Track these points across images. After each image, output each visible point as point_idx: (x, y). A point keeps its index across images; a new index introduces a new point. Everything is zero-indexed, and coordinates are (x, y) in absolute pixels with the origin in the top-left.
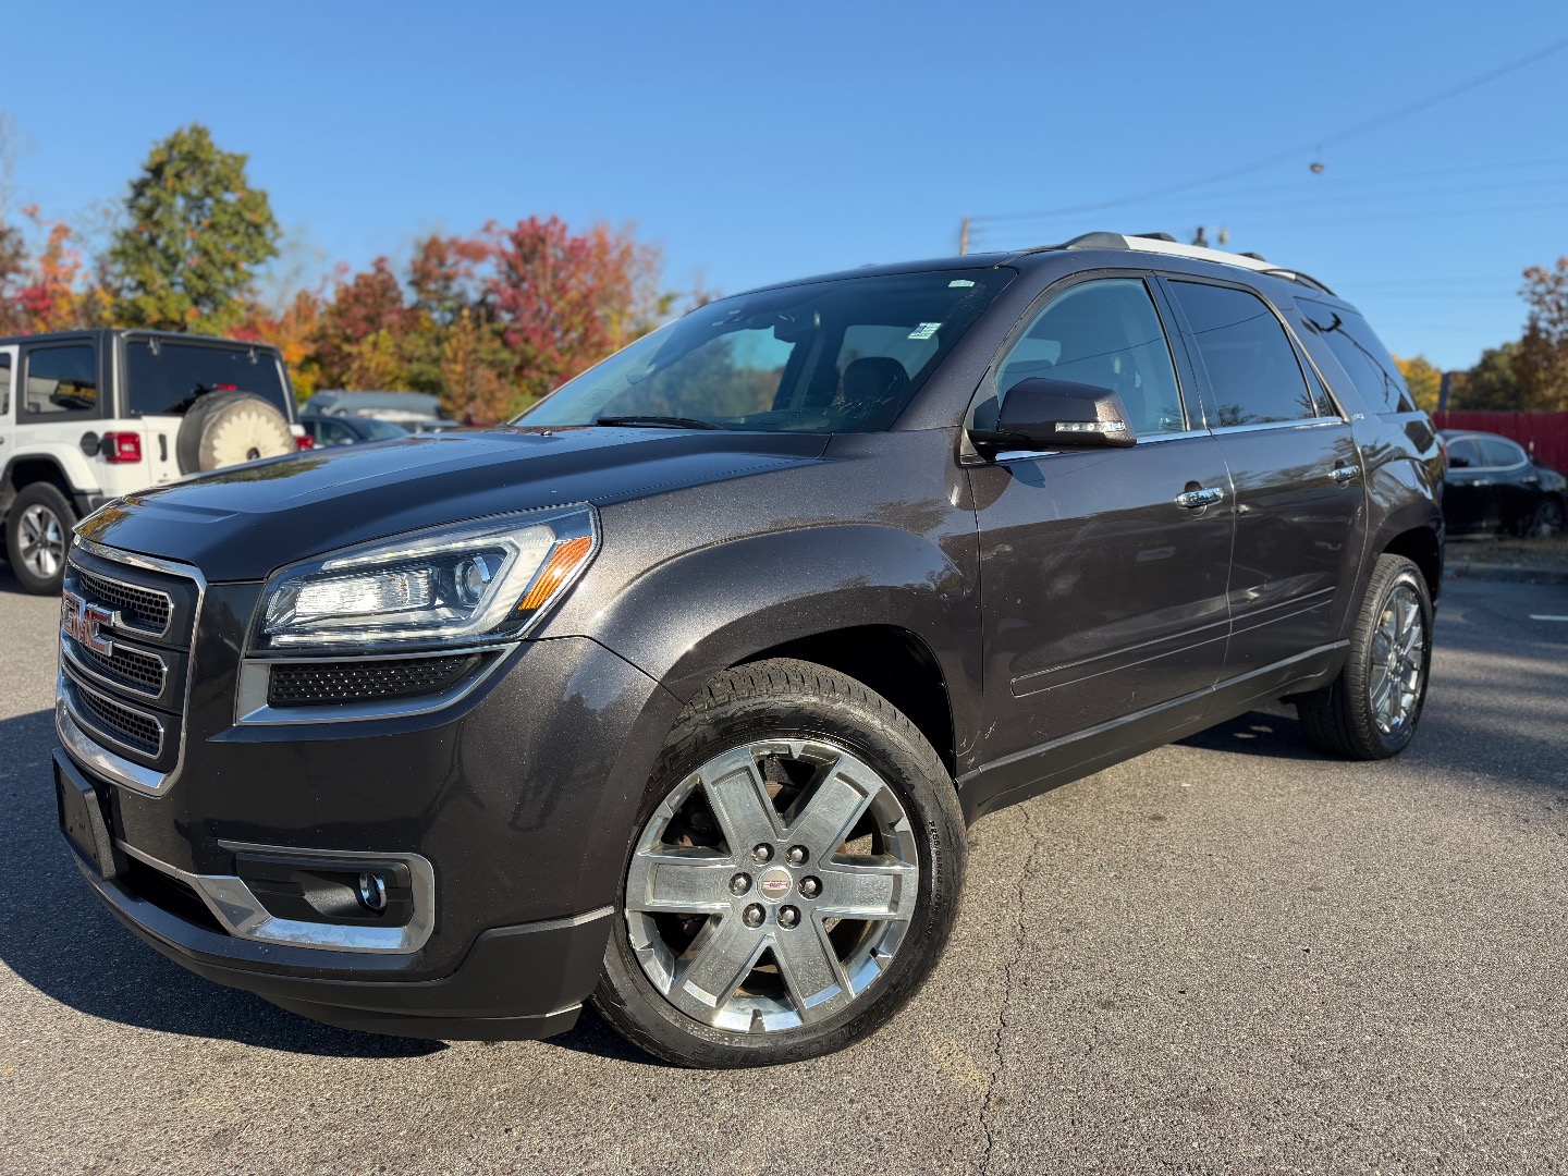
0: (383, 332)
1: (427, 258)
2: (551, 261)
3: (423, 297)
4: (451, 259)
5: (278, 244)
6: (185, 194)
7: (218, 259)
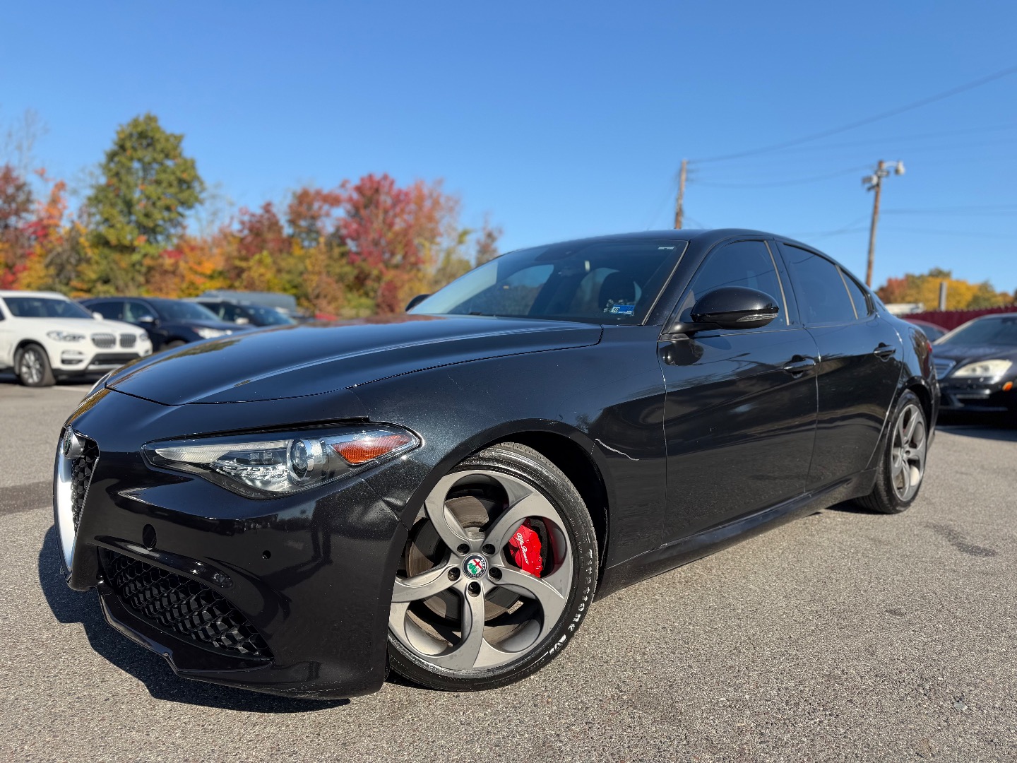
0: (265, 253)
1: (300, 204)
2: (382, 206)
3: (297, 230)
4: (316, 205)
6: (140, 160)
7: (159, 204)
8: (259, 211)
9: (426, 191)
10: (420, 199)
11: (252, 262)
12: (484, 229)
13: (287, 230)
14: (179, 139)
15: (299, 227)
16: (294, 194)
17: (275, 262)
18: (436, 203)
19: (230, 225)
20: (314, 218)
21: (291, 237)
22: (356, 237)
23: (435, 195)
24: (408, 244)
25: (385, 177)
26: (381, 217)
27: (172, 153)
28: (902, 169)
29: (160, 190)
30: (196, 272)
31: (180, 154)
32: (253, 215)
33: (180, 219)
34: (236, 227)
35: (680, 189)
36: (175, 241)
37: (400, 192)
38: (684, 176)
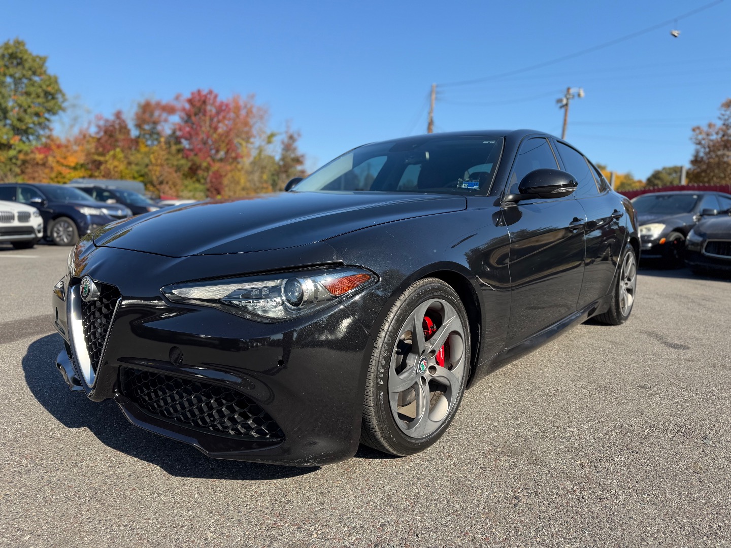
0: (118, 150)
1: (144, 112)
2: (208, 114)
3: (142, 133)
4: (157, 113)
6: (11, 76)
7: (29, 111)
8: (111, 118)
9: (241, 103)
10: (237, 109)
11: (107, 157)
12: (286, 132)
13: (134, 133)
14: (44, 60)
15: (144, 130)
16: (139, 105)
17: (126, 157)
18: (249, 112)
19: (88, 128)
20: (155, 123)
21: (138, 137)
22: (189, 137)
23: (249, 106)
24: (230, 143)
25: (211, 92)
26: (208, 123)
27: (39, 71)
28: (582, 94)
29: (29, 100)
30: (62, 165)
31: (45, 71)
32: (107, 121)
33: (47, 123)
34: (93, 130)
35: (431, 106)
36: (44, 140)
37: (222, 104)
38: (434, 96)
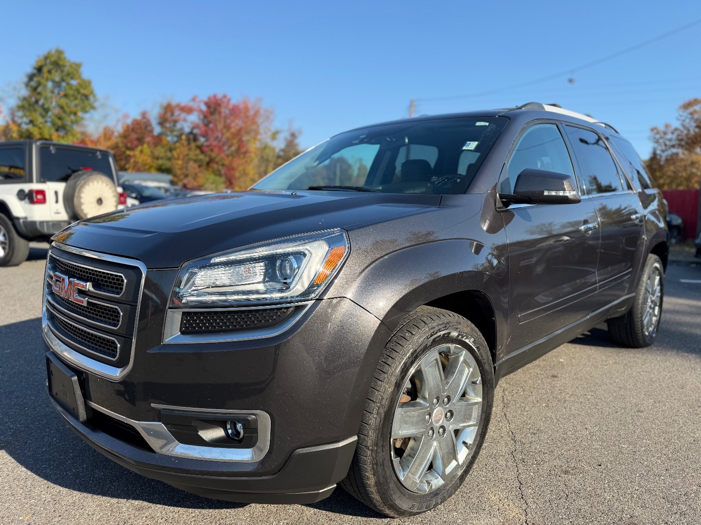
0: (145, 146)
1: (166, 113)
2: (223, 114)
3: (164, 130)
4: (177, 113)
5: (96, 104)
6: (52, 80)
7: (68, 110)
9: (250, 105)
10: (247, 109)
11: (137, 152)
12: (289, 130)
13: (157, 130)
14: (79, 66)
15: (166, 128)
16: (162, 106)
17: (152, 152)
18: (257, 113)
19: (115, 125)
20: (175, 122)
21: (160, 134)
22: (205, 135)
23: (256, 107)
24: (240, 141)
25: (225, 96)
26: (222, 121)
27: (75, 76)
29: (68, 101)
31: (80, 76)
32: (134, 120)
33: (81, 121)
34: (121, 128)
37: (234, 106)
